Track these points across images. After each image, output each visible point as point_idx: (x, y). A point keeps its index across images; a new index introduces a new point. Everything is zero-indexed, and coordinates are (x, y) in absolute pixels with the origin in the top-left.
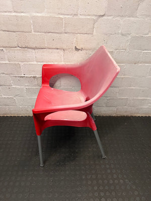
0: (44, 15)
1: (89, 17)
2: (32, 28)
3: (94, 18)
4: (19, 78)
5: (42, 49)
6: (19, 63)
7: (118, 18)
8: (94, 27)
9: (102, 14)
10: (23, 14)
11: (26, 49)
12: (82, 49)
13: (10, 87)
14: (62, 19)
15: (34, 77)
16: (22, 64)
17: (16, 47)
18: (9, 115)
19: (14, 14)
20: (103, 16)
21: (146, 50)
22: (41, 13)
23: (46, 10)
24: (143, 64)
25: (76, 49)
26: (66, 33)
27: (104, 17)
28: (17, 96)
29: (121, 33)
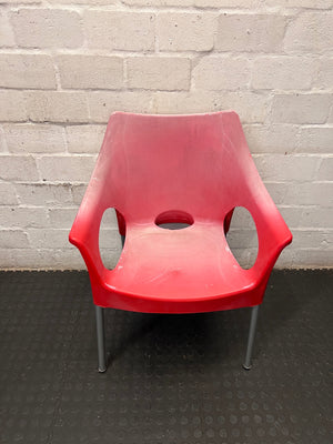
0: (82, 53)
1: (179, 55)
2: (58, 80)
3: (191, 56)
4: (34, 189)
5: (82, 124)
6: (33, 155)
7: (243, 57)
8: (190, 77)
9: (208, 48)
10: (36, 52)
11: (47, 125)
13: (14, 207)
14: (120, 60)
15: (65, 185)
16: (39, 157)
17: (25, 122)
18: (14, 269)
19: (18, 52)
20: (209, 52)
21: (308, 124)
22: (76, 47)
23: (86, 42)
24: (304, 155)
26: (131, 90)
27: (211, 56)
28: (30, 226)
29: (252, 88)
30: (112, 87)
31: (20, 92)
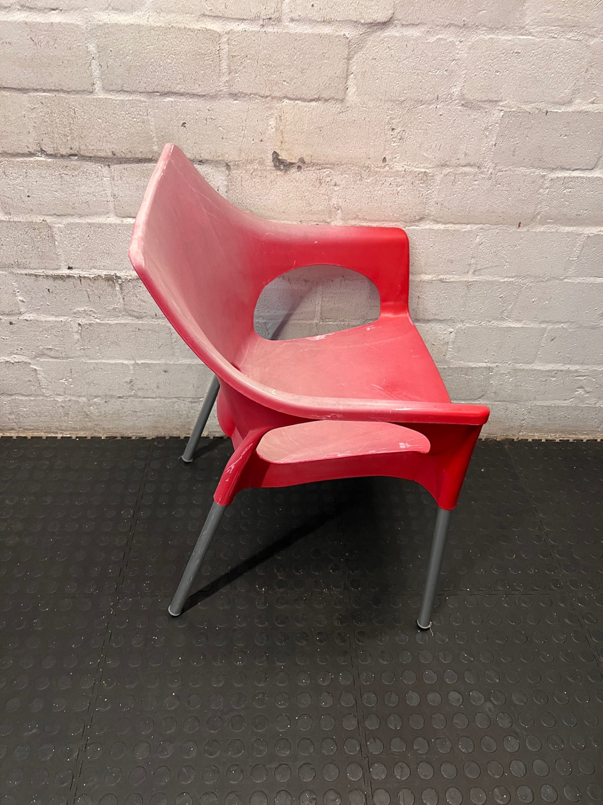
0: (143, 22)
1: (327, 30)
2: (97, 73)
3: (349, 32)
4: (48, 284)
5: (141, 161)
6: (49, 220)
7: (448, 36)
8: (347, 74)
9: (381, 17)
10: (56, 18)
11: (74, 162)
12: (301, 164)
13: (13, 319)
14: (215, 37)
15: (110, 279)
16: (59, 224)
17: (31, 154)
18: (14, 435)
19: (20, 16)
20: (384, 25)
21: (563, 169)
22: (131, 10)
24: (553, 228)
25: (280, 164)
26: (234, 96)
27: (391, 32)
28: (43, 355)
29: (462, 96)
30: (199, 90)
31: (24, 97)
